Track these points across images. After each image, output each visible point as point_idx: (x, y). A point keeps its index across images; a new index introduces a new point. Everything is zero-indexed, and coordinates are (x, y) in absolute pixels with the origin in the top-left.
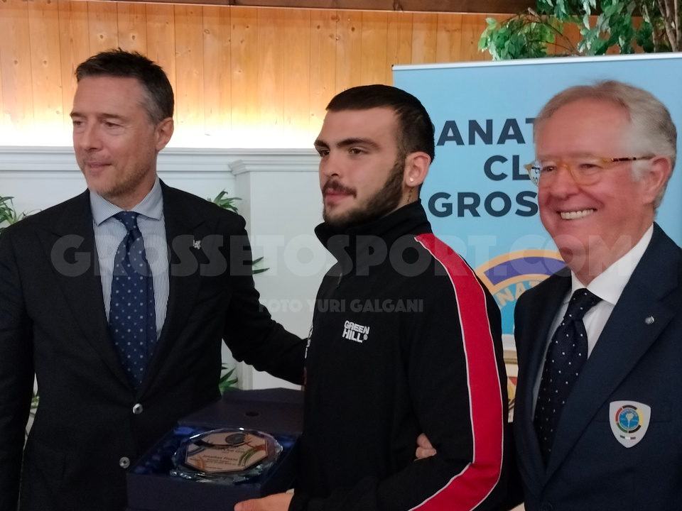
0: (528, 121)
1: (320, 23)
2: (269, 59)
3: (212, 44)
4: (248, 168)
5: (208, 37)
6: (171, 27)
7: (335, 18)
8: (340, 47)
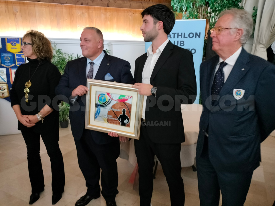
1: (126, 12)
2: (115, 20)
3: (103, 16)
4: (112, 44)
5: (102, 14)
6: (94, 12)
7: (130, 11)
8: (131, 18)
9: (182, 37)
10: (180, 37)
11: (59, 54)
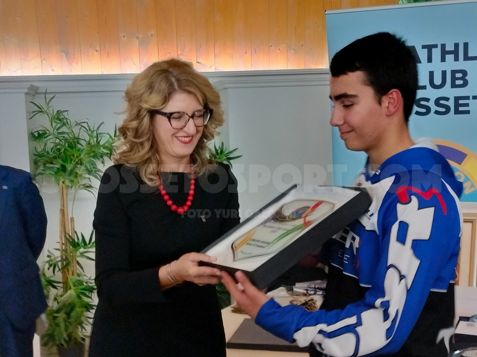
0: (424, 47)
4: (227, 86)
9: (456, 59)
10: (450, 58)
11: (59, 125)
